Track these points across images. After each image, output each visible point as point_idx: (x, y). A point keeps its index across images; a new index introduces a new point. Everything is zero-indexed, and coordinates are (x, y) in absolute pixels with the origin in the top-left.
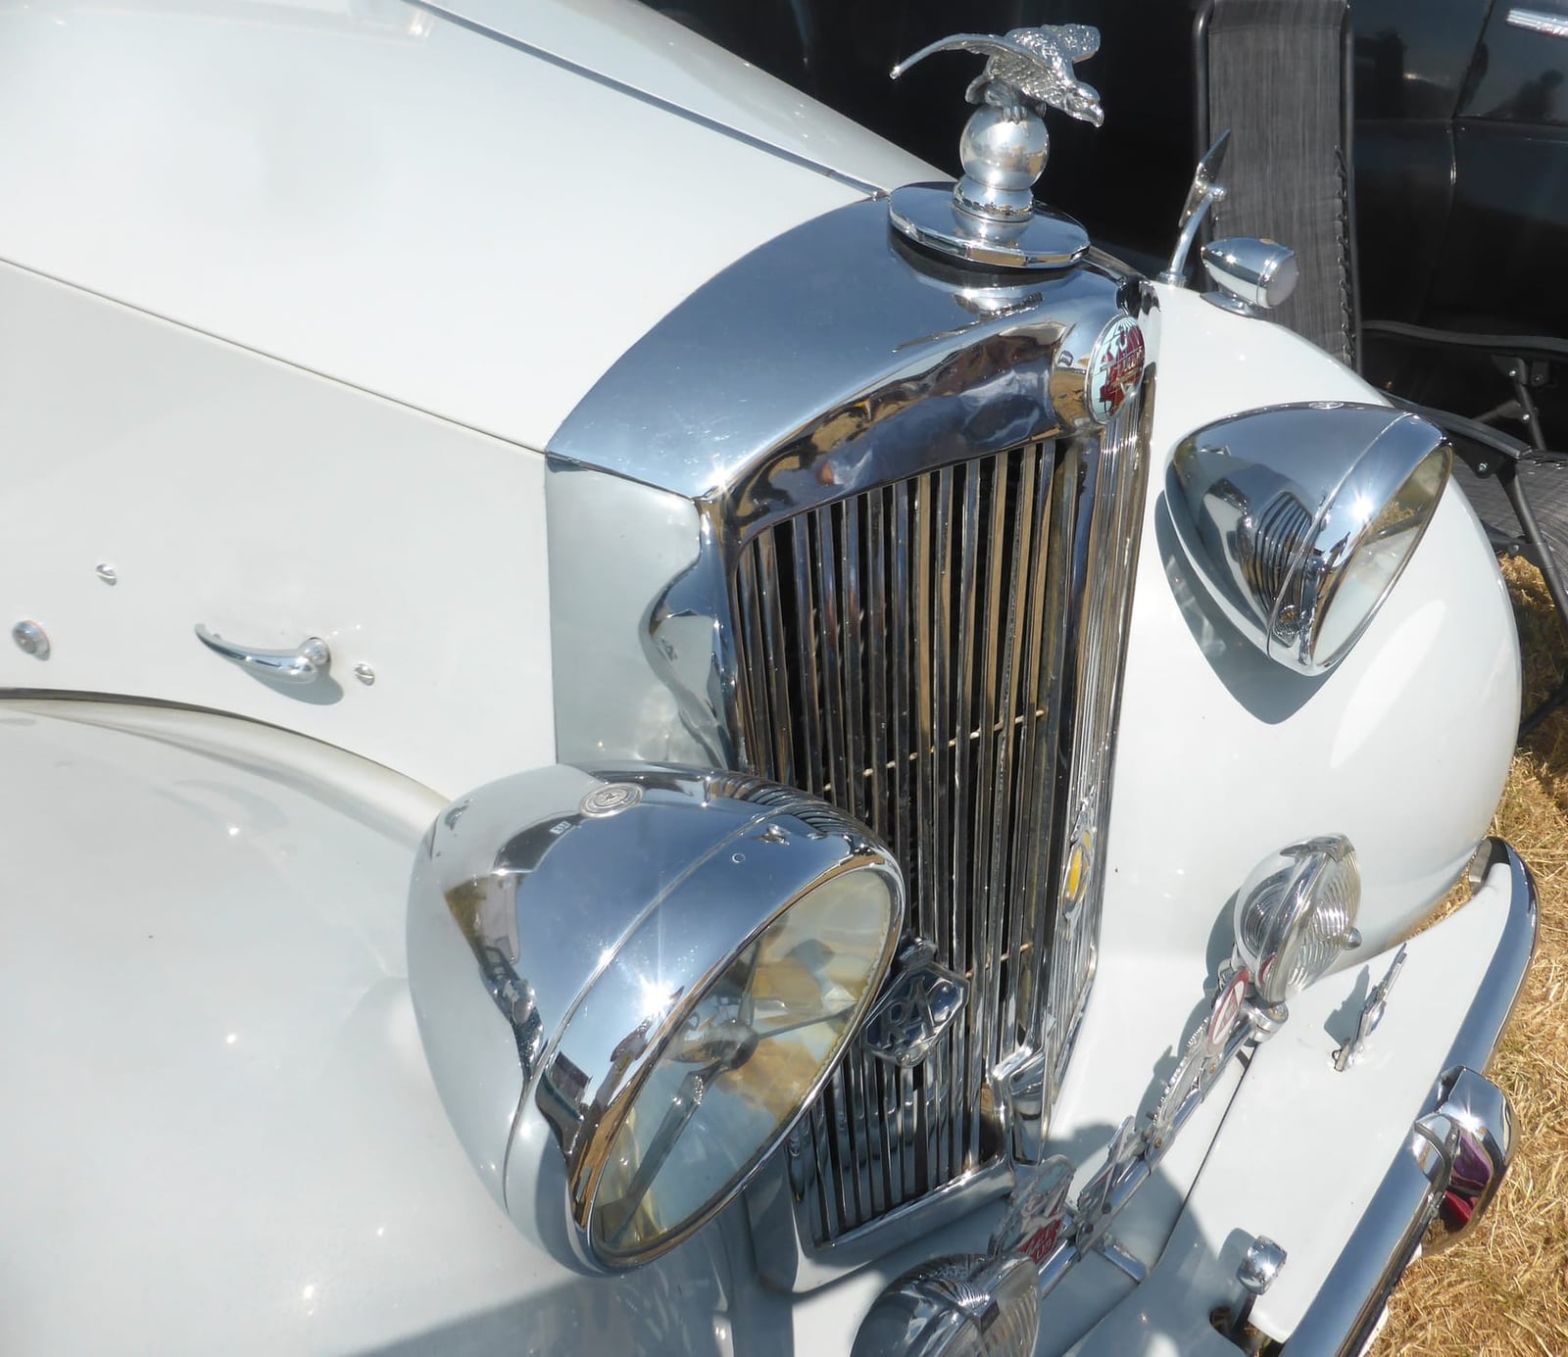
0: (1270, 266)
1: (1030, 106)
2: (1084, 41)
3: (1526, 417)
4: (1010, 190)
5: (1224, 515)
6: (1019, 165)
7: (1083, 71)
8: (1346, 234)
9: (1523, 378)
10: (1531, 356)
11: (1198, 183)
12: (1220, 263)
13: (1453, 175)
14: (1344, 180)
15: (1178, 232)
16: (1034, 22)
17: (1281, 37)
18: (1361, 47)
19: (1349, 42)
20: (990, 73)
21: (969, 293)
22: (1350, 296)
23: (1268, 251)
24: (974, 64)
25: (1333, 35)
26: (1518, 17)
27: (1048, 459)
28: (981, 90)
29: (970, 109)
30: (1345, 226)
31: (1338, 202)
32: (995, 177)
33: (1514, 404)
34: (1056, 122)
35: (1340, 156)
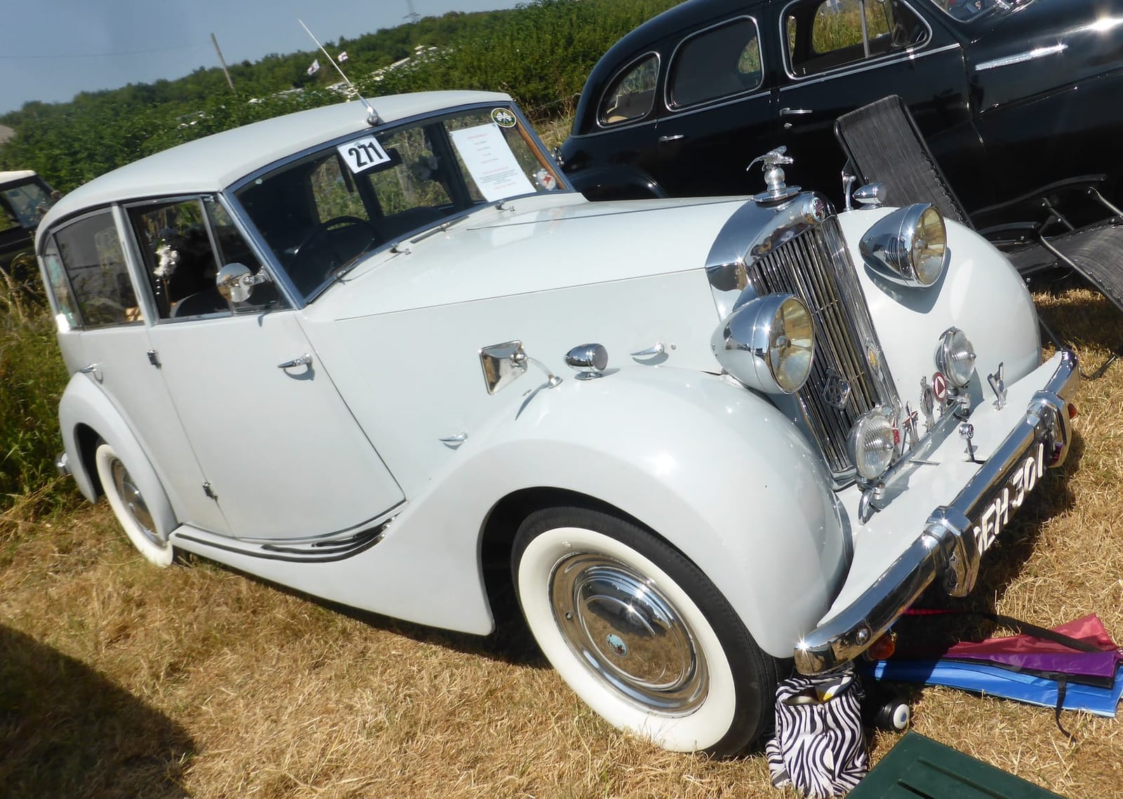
0: (875, 190)
1: (777, 166)
2: (783, 149)
3: (1059, 220)
4: (780, 184)
5: (880, 255)
6: (779, 178)
7: (784, 155)
8: (942, 182)
9: (1049, 204)
10: (1048, 194)
11: (844, 178)
12: (861, 197)
13: (981, 140)
14: (931, 162)
15: (845, 195)
16: (771, 150)
17: (874, 121)
18: (912, 109)
19: (907, 109)
20: (766, 163)
21: (779, 207)
22: (957, 206)
23: (872, 186)
24: (762, 162)
25: (898, 111)
26: (979, 67)
27: (811, 235)
28: (765, 168)
29: (764, 172)
30: (940, 179)
31: (932, 171)
32: (775, 183)
33: (1052, 217)
34: (783, 167)
35: (924, 152)
